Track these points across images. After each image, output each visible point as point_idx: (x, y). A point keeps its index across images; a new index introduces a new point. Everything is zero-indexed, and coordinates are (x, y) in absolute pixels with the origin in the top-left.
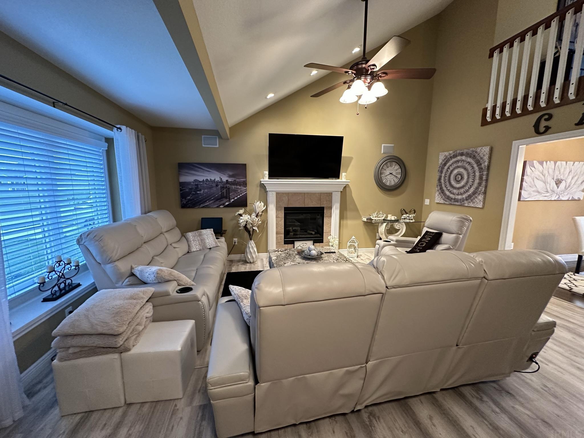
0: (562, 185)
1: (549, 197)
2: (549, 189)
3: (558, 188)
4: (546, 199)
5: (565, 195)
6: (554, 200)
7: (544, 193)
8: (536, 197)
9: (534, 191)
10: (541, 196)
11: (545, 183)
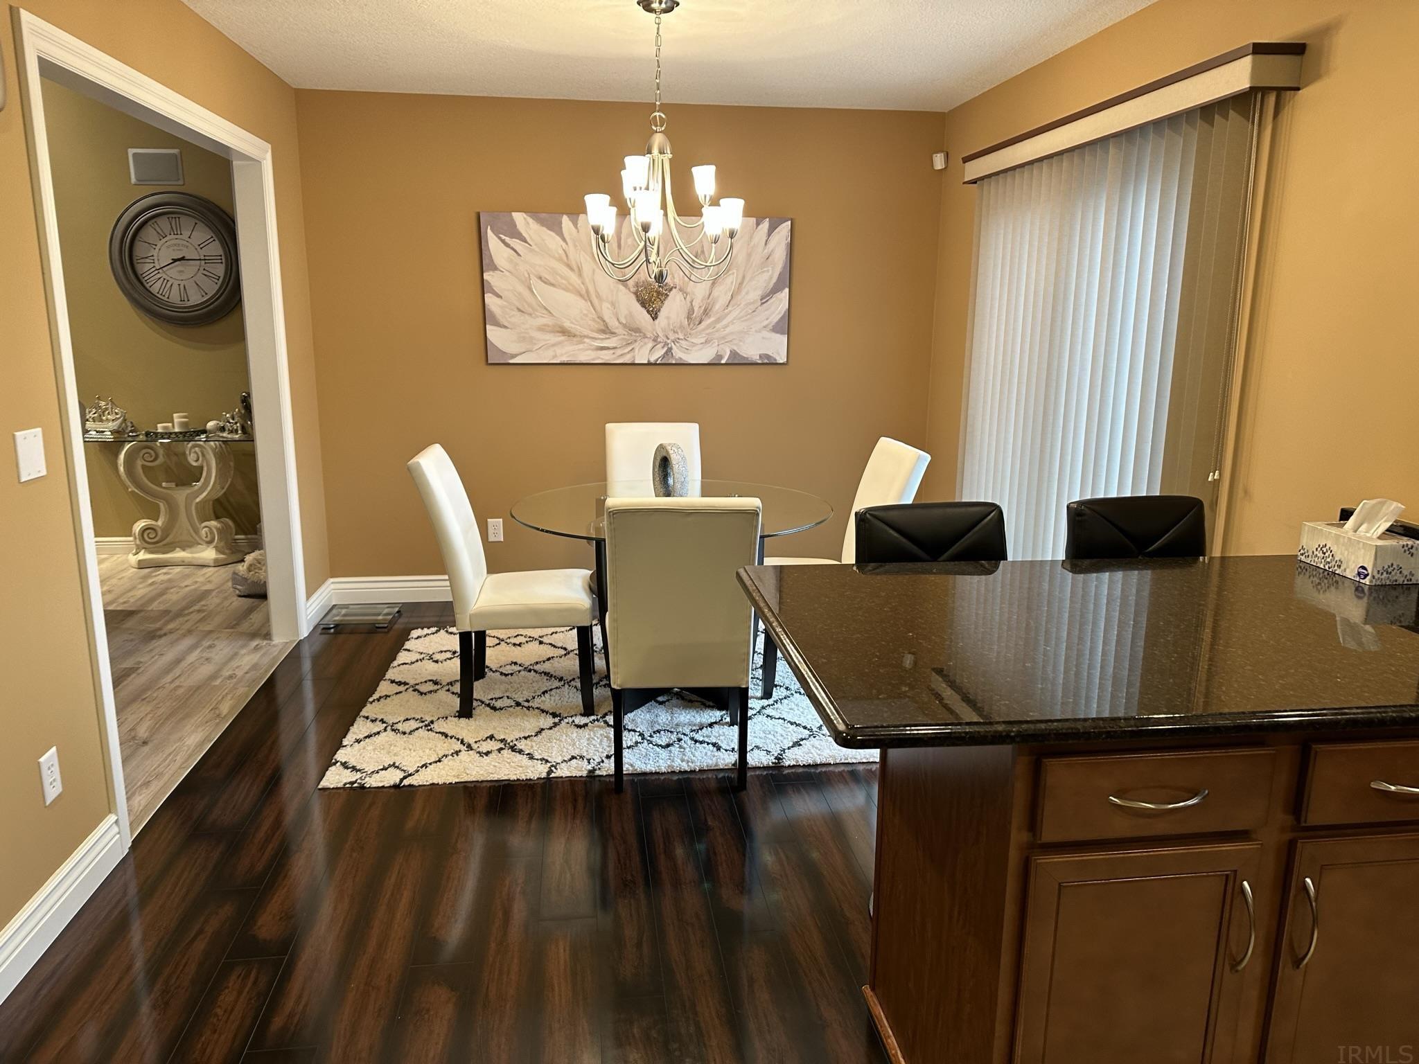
0: (673, 308)
1: (619, 352)
2: (613, 323)
3: (655, 318)
4: (606, 357)
5: (694, 344)
6: (649, 364)
7: (596, 335)
8: (559, 351)
9: (541, 329)
10: (581, 346)
11: (586, 296)
